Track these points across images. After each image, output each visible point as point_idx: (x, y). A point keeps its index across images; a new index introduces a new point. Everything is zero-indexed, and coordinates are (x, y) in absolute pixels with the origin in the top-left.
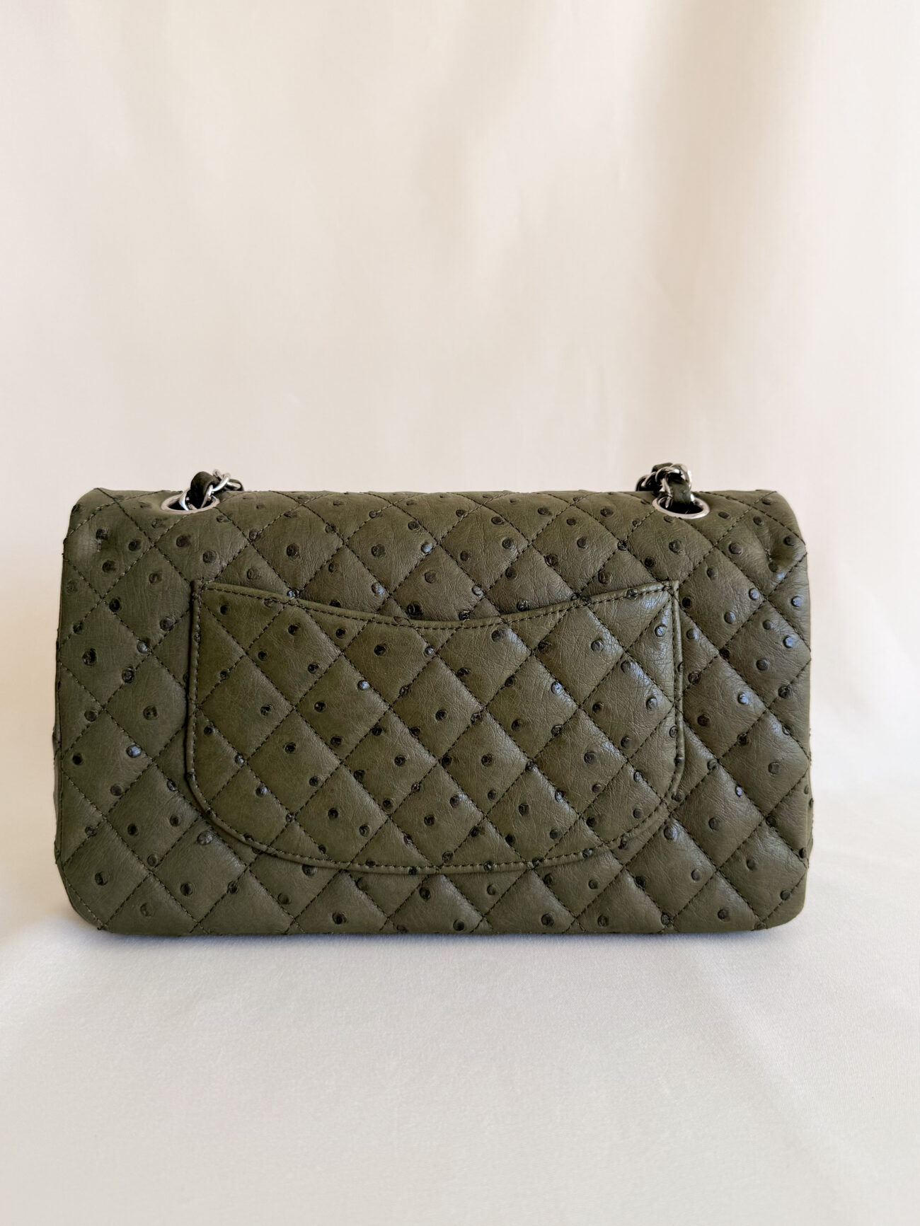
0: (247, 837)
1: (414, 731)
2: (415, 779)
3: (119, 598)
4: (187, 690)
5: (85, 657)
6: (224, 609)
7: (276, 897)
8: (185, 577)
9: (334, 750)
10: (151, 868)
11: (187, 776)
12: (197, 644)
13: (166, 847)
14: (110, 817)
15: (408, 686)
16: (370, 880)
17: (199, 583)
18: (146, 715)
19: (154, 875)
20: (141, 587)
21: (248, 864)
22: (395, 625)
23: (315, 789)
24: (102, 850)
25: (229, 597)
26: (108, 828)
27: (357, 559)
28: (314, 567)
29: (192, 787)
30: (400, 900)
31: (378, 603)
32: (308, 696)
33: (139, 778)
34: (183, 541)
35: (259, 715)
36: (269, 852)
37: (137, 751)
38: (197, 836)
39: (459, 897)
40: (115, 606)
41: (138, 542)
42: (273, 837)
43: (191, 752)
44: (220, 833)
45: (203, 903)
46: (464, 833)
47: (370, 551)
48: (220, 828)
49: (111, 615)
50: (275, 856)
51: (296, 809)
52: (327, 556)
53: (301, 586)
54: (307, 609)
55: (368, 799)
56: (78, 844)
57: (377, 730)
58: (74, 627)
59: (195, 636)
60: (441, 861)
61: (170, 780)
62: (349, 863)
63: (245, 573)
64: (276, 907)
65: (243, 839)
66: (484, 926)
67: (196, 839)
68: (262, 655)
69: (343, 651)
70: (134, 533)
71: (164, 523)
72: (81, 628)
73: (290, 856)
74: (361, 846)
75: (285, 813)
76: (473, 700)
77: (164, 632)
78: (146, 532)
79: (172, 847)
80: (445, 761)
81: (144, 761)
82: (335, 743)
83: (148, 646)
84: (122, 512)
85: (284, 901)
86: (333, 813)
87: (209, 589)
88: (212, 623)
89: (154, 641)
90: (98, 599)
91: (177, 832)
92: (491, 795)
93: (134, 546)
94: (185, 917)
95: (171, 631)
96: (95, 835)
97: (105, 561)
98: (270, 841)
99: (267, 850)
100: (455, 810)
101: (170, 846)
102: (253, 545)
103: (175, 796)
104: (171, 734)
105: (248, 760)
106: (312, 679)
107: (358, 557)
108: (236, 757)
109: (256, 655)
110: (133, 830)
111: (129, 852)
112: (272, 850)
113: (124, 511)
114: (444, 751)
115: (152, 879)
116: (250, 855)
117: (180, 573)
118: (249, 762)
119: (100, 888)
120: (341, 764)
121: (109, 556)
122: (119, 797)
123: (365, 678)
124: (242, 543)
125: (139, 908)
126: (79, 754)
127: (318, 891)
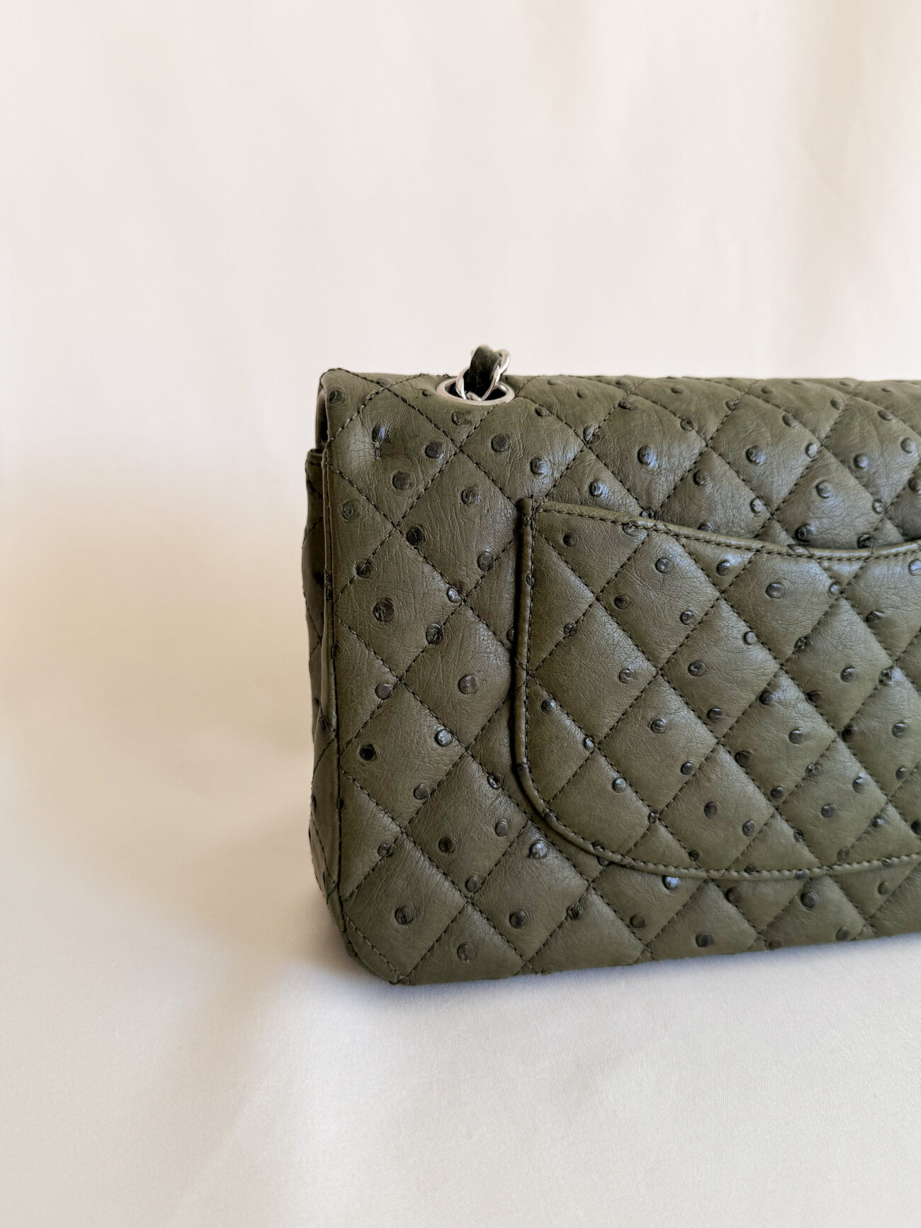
0: (594, 845)
1: (811, 697)
2: (809, 760)
3: (421, 526)
4: (513, 653)
5: (376, 609)
6: (567, 539)
7: (628, 920)
8: (509, 494)
9: (710, 725)
10: (470, 895)
11: (516, 768)
12: (529, 588)
13: (489, 864)
14: (411, 830)
15: (805, 638)
16: (744, 889)
17: (530, 503)
18: (462, 687)
19: (473, 904)
20: (451, 510)
21: (590, 880)
22: (790, 555)
23: (687, 778)
24: (404, 876)
25: (575, 521)
26: (409, 845)
27: (727, 467)
28: (674, 478)
29: (525, 784)
30: (776, 911)
31: (757, 526)
32: (678, 656)
33: (449, 774)
34: (499, 444)
35: (616, 683)
36: (624, 863)
37: (445, 737)
38: (528, 846)
39: (845, 900)
40: (415, 537)
41: (439, 445)
42: (631, 845)
43: (523, 737)
44: (557, 840)
45: (535, 937)
46: (865, 824)
47: (744, 454)
48: (558, 834)
49: (410, 551)
50: (633, 868)
51: (661, 806)
52: (688, 464)
53: (656, 505)
54: (677, 536)
55: (751, 788)
56: (367, 870)
57: (763, 698)
58: (358, 569)
59: (528, 577)
60: (835, 858)
61: (490, 774)
62: (724, 871)
63: (586, 488)
64: (626, 932)
65: (591, 848)
66: (869, 930)
67: (528, 851)
68: (619, 600)
69: (723, 592)
70: (429, 432)
71: (468, 417)
72: (368, 570)
73: (651, 866)
74: (742, 848)
75: (646, 811)
76: (883, 652)
77: (482, 573)
78: (446, 430)
79: (496, 865)
80: (846, 734)
81: (457, 749)
82: (710, 717)
83: (460, 592)
84: (402, 403)
85: (635, 923)
86: (709, 808)
87: (545, 511)
88: (553, 558)
89: (469, 585)
90: (390, 526)
91: (502, 843)
92: (899, 774)
93: (432, 451)
94: (512, 956)
95: (491, 571)
96: (391, 856)
97: (395, 472)
98: (627, 849)
99: (622, 860)
100: (859, 796)
101: (493, 864)
102: (590, 448)
103: (499, 796)
104: (490, 712)
105: (599, 743)
106: (683, 631)
107: (729, 463)
108: (584, 741)
109: (612, 601)
110: (446, 845)
111: (440, 875)
112: (628, 860)
113: (405, 401)
114: (846, 721)
115: (470, 908)
116: (594, 868)
117: (500, 489)
118: (600, 746)
119: (402, 928)
120: (717, 743)
121: (398, 466)
122: (423, 801)
123: (750, 628)
124: (575, 446)
125: (454, 951)
126: (371, 746)
127: (679, 907)
